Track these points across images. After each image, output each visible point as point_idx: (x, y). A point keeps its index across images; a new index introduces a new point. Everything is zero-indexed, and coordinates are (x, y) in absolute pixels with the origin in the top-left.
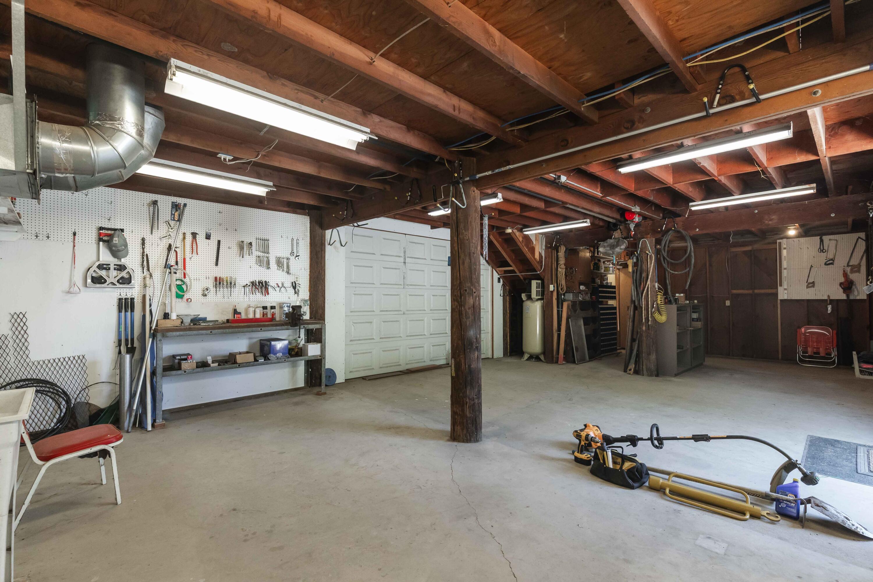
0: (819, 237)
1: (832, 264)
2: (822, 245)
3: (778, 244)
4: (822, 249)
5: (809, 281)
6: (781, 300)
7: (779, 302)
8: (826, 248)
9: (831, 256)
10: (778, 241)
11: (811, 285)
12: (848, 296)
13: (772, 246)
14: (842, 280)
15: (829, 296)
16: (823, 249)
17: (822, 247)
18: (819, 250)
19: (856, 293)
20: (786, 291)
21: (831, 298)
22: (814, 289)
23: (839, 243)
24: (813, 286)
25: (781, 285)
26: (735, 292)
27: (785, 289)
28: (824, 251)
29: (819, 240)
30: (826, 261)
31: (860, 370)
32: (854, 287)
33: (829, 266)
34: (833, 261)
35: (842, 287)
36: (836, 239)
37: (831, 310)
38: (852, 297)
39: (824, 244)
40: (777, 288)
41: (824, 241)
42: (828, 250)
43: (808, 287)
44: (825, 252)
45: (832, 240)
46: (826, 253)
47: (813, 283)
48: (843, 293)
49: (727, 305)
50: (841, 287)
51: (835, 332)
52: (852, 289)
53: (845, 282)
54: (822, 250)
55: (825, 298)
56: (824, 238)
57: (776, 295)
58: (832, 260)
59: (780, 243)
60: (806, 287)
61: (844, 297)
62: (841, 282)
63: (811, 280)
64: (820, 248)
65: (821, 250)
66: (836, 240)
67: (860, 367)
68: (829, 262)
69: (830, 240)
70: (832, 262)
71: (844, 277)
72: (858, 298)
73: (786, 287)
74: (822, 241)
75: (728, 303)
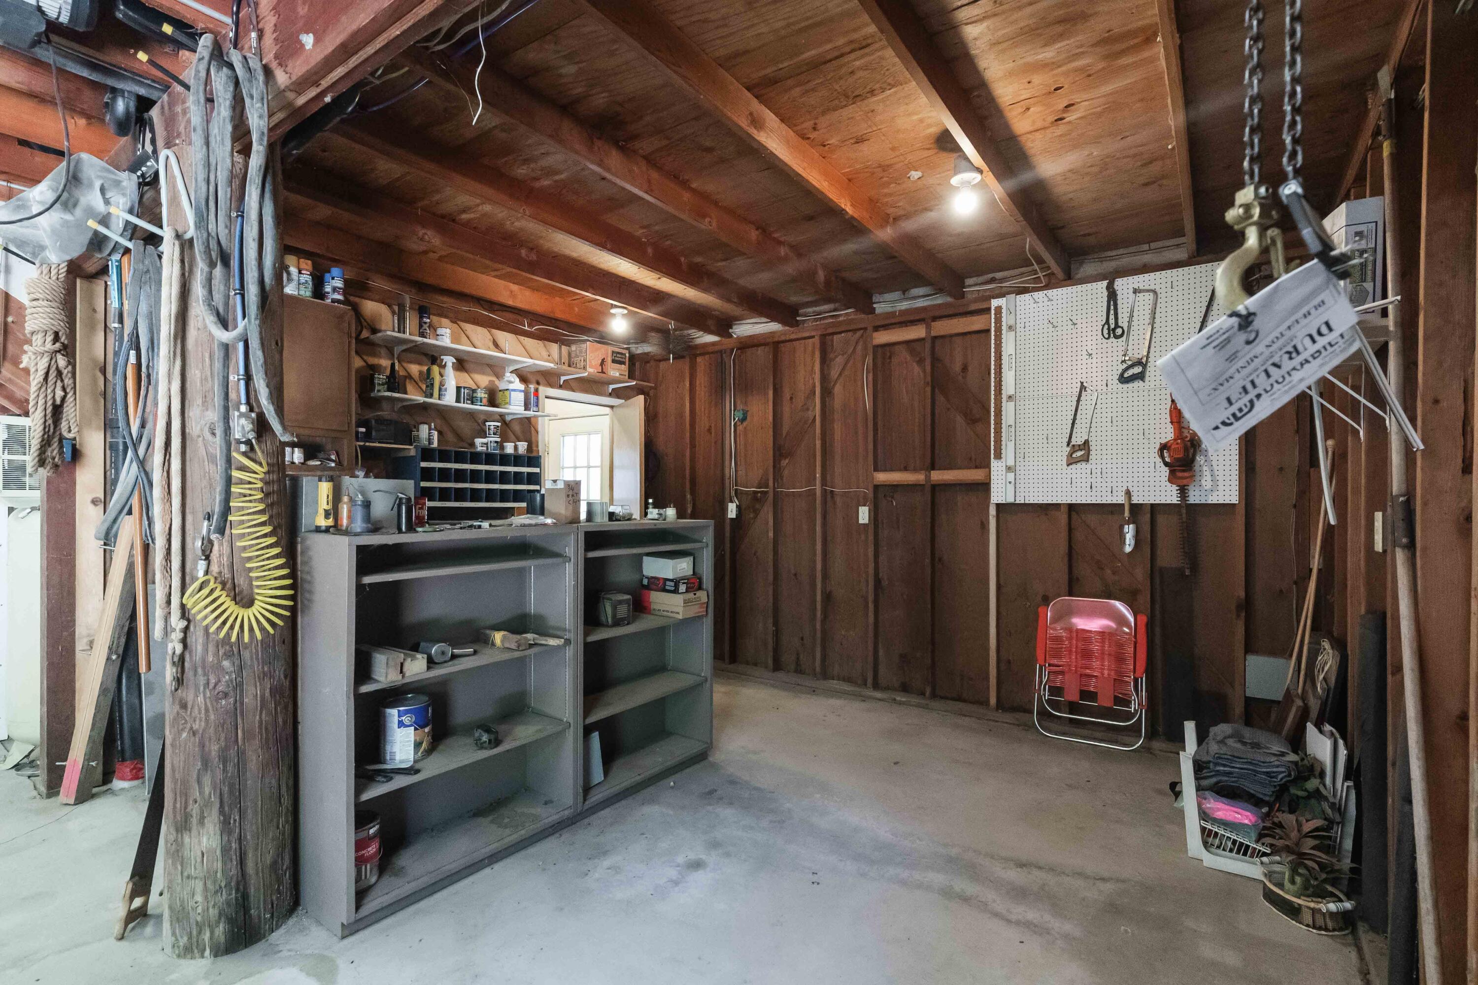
0: (1105, 283)
1: (1141, 377)
2: (1112, 312)
3: (993, 312)
4: (1112, 326)
5: (1073, 442)
6: (998, 506)
7: (993, 511)
8: (1123, 321)
9: (1138, 351)
10: (995, 303)
11: (1079, 454)
12: (1183, 491)
13: (976, 323)
14: (1168, 433)
15: (1128, 493)
16: (1117, 326)
17: (1112, 317)
18: (1106, 331)
19: (1206, 481)
20: (1011, 477)
21: (1135, 500)
22: (1089, 466)
23: (1162, 300)
24: (1086, 459)
25: (998, 456)
26: (882, 477)
27: (1009, 469)
28: (1119, 331)
29: (1106, 293)
30: (1125, 366)
31: (1203, 829)
32: (1200, 460)
33: (1130, 385)
34: (1145, 366)
35: (1167, 460)
36: (1153, 287)
37: (1133, 542)
38: (1194, 498)
39: (1120, 306)
40: (988, 466)
41: (1119, 297)
42: (1129, 327)
43: (1071, 461)
44: (1122, 335)
45: (1140, 291)
46: (1124, 338)
47: (1086, 442)
48: (1170, 481)
49: (861, 521)
50: (1162, 456)
51: (1143, 619)
52: (1197, 468)
53: (1175, 440)
54: (1114, 330)
55: (1119, 498)
56: (1120, 284)
57: (985, 487)
58: (1139, 363)
59: (999, 310)
60: (1065, 462)
61: (1169, 495)
62: (1164, 441)
63: (1078, 440)
64: (1107, 322)
65: (1109, 329)
66: (1154, 292)
67: (1204, 815)
68: (1130, 372)
69: (1135, 291)
70: (1137, 370)
71: (1172, 422)
72: (1213, 499)
73: (1011, 463)
74: (1112, 295)
75: (864, 515)
